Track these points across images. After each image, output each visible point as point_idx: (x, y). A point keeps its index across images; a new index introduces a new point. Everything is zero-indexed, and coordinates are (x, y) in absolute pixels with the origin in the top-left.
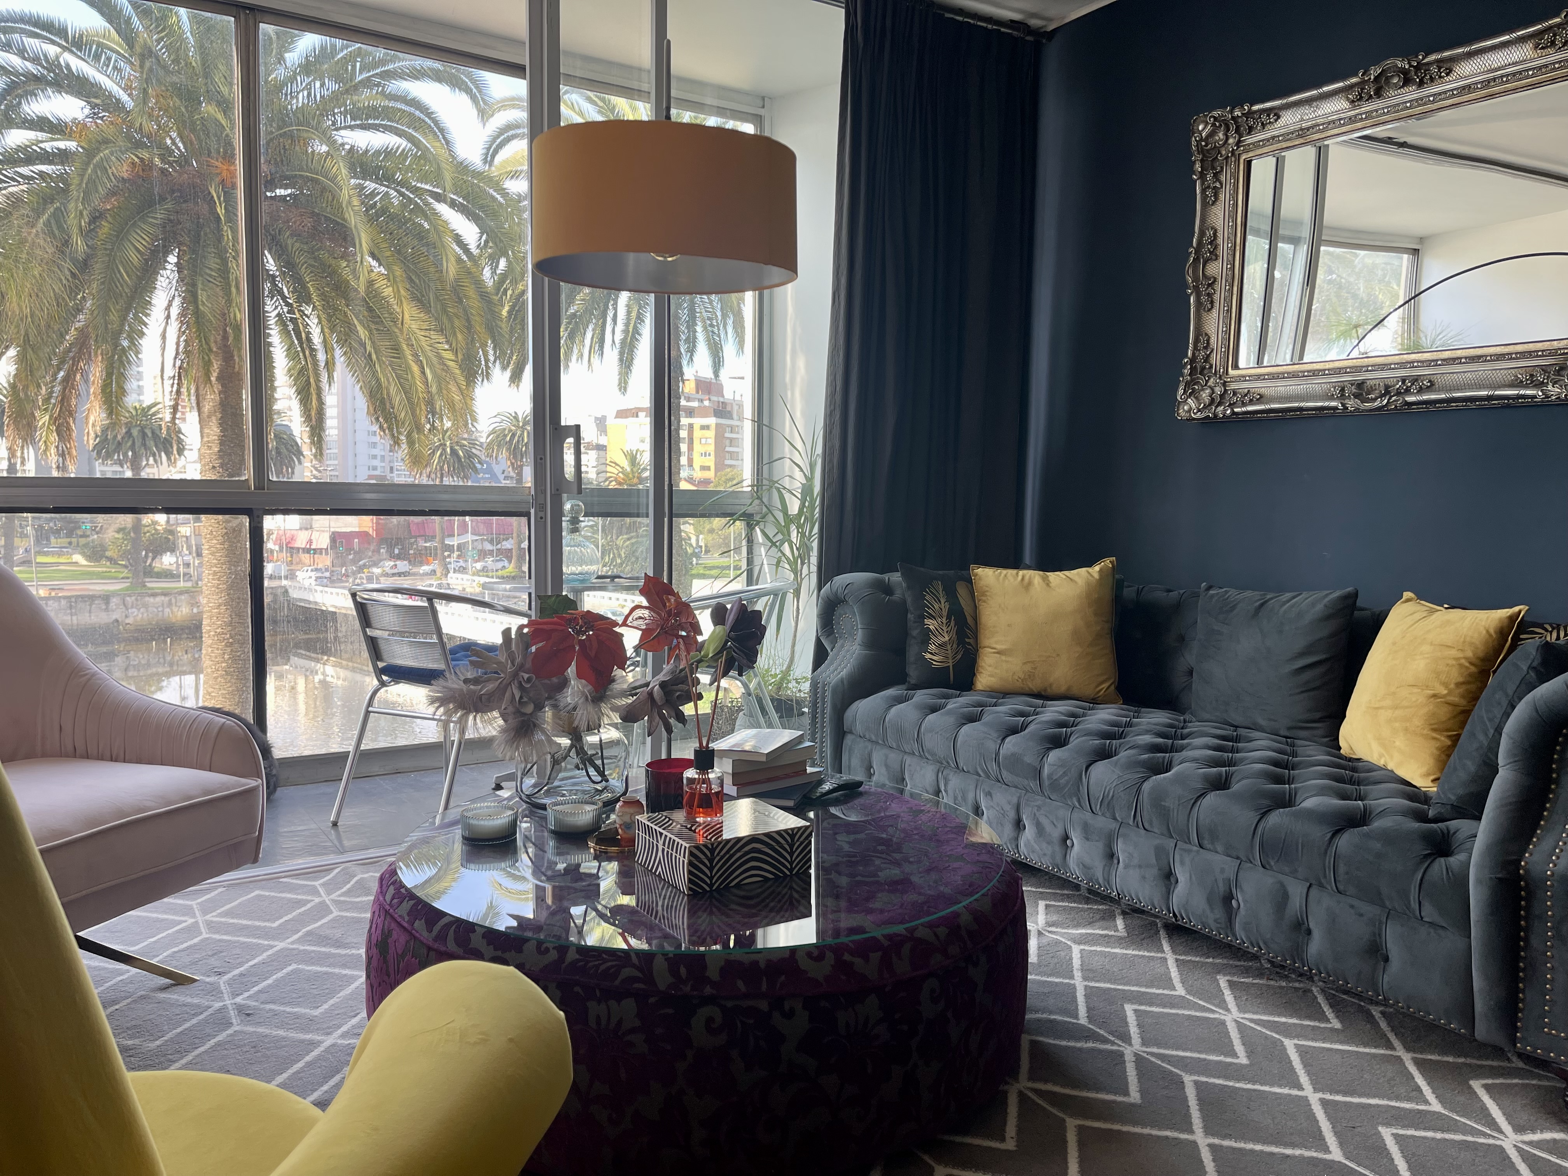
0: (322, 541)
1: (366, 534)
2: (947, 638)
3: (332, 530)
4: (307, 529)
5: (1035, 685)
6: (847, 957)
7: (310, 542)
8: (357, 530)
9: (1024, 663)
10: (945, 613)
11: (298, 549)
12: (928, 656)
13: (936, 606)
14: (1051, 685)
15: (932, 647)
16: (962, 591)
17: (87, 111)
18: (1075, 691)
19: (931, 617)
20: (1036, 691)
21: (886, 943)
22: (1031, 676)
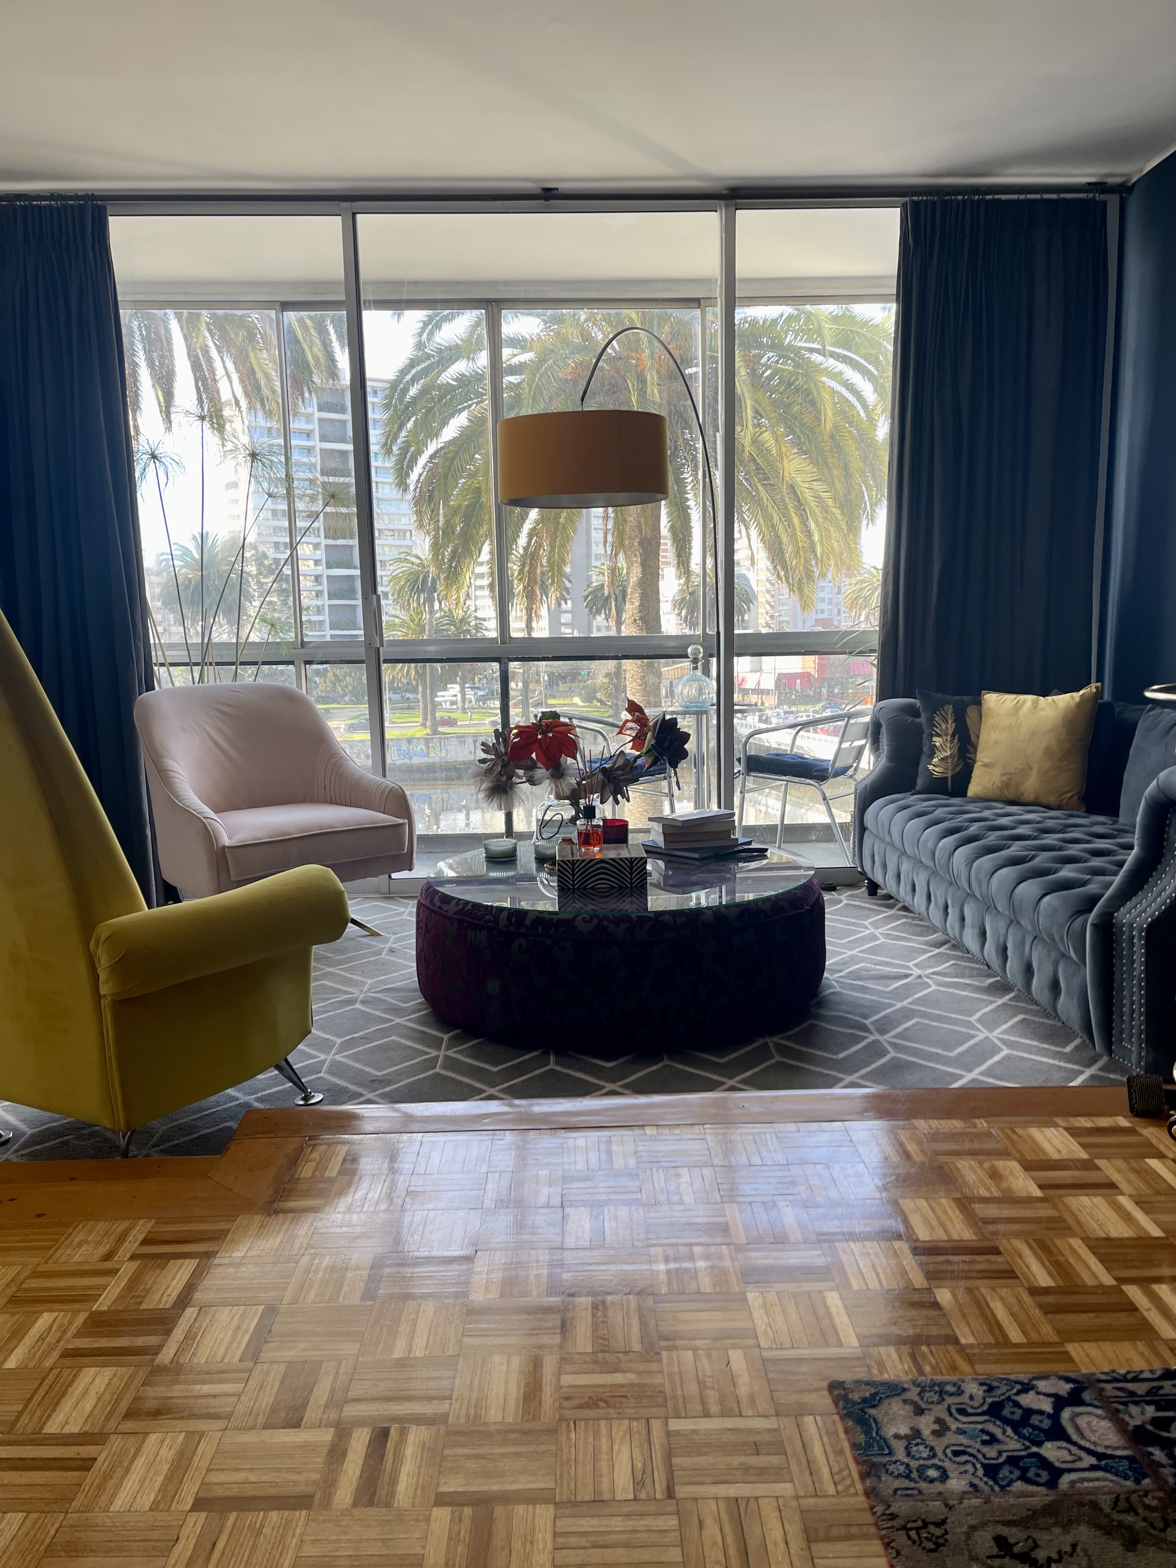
0: (768, 683)
1: (808, 675)
2: (949, 753)
3: (778, 671)
4: (756, 671)
5: (1009, 794)
6: (605, 923)
7: (759, 683)
8: (801, 671)
9: (1003, 775)
10: (950, 732)
11: (748, 690)
12: (931, 767)
13: (944, 726)
14: (1022, 794)
15: (935, 760)
16: (971, 712)
17: (542, 326)
18: (1043, 800)
19: (938, 735)
20: (1011, 797)
21: (635, 919)
22: (1007, 785)
